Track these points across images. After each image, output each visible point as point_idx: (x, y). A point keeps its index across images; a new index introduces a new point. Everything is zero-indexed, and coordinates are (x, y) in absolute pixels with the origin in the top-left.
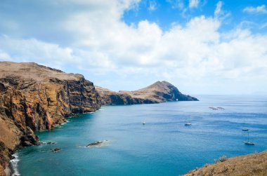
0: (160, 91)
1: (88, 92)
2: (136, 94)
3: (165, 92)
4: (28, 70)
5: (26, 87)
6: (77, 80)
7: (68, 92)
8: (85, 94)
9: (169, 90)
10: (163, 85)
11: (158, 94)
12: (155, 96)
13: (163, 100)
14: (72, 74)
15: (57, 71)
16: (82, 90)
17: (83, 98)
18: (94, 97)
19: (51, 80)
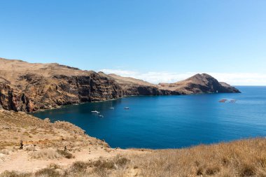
0: (196, 83)
1: (97, 85)
2: (171, 86)
3: (203, 84)
6: (87, 75)
7: (77, 85)
8: (94, 87)
9: (207, 82)
10: (202, 77)
11: (191, 87)
12: (186, 88)
16: (92, 83)
17: (93, 90)
18: (107, 89)
19: (55, 77)
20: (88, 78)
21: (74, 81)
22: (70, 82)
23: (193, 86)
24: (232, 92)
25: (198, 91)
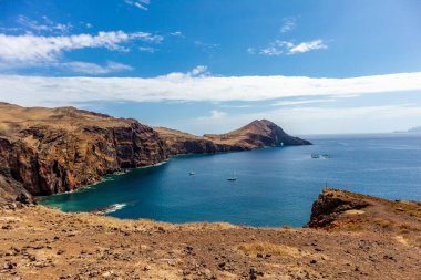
0: (256, 133)
1: (143, 141)
2: (223, 139)
3: (265, 134)
4: (61, 117)
6: (127, 126)
7: (115, 143)
8: (139, 144)
9: (269, 131)
10: (262, 125)
11: (252, 138)
12: (246, 141)
14: (122, 119)
15: (103, 116)
16: (134, 138)
17: (137, 149)
18: (154, 146)
19: (86, 130)
20: (129, 130)
21: (111, 135)
22: (107, 137)
24: (301, 144)
25: (260, 145)
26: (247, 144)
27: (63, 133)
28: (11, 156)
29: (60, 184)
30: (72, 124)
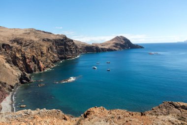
0: (118, 42)
1: (69, 46)
2: (102, 45)
3: (122, 43)
4: (29, 33)
5: (28, 45)
6: (62, 38)
7: (56, 47)
8: (67, 48)
9: (124, 42)
10: (120, 39)
11: (116, 45)
12: (114, 46)
13: (120, 48)
14: (58, 35)
15: (49, 33)
16: (65, 45)
17: (67, 50)
18: (74, 49)
19: (44, 40)
20: (62, 40)
22: (53, 44)
23: (117, 44)
24: (139, 48)
26: (114, 48)
27: (32, 42)
28: (11, 53)
29: (37, 67)
30: (36, 37)
